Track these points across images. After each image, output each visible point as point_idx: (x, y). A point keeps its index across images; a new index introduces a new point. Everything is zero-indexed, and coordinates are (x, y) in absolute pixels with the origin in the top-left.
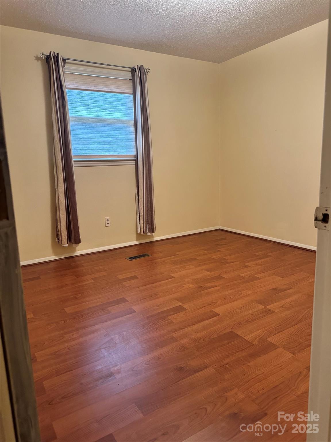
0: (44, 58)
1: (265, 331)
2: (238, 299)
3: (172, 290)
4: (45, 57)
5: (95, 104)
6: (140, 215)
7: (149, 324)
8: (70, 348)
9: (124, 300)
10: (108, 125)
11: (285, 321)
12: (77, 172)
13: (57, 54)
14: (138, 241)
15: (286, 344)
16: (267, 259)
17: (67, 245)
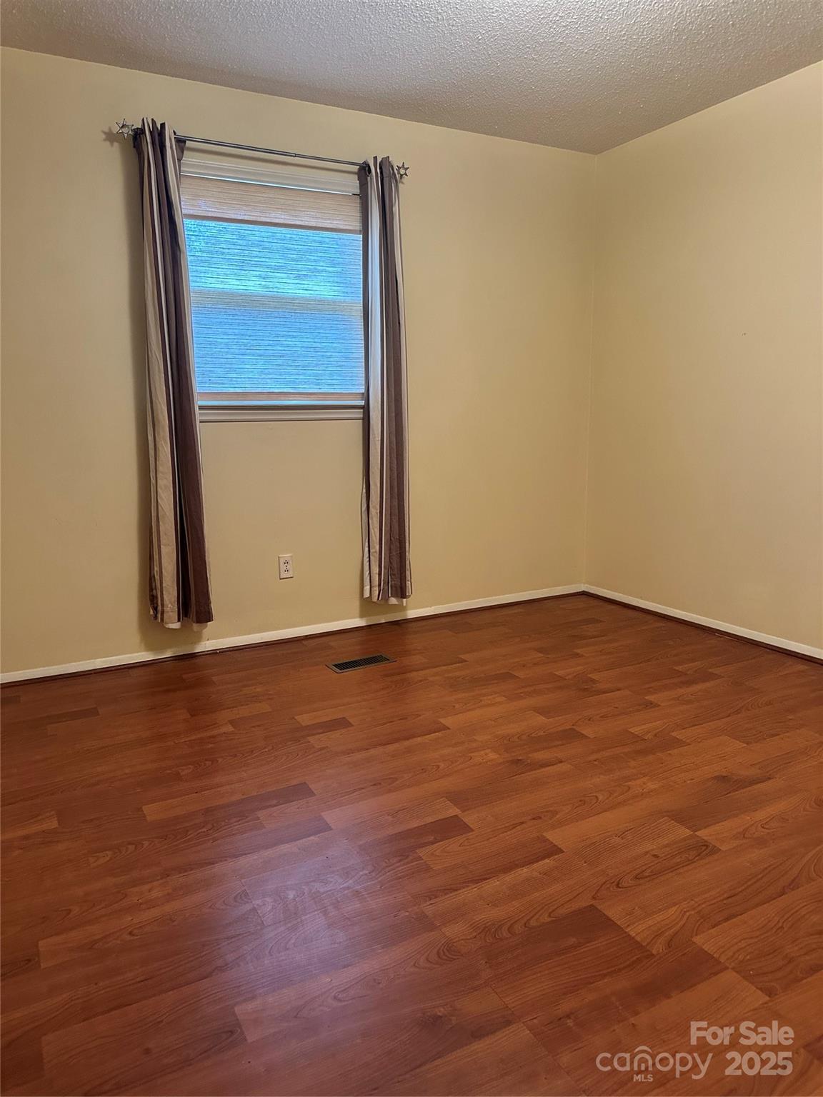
0: (126, 135)
1: (688, 911)
2: (620, 803)
3: (438, 767)
4: (130, 132)
5: (260, 257)
6: (371, 551)
7: (363, 869)
8: (136, 931)
9: (302, 791)
10: (293, 314)
11: (750, 880)
12: (206, 435)
13: (161, 124)
14: (364, 619)
15: (748, 957)
16: (708, 685)
17: (176, 625)
